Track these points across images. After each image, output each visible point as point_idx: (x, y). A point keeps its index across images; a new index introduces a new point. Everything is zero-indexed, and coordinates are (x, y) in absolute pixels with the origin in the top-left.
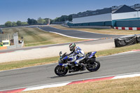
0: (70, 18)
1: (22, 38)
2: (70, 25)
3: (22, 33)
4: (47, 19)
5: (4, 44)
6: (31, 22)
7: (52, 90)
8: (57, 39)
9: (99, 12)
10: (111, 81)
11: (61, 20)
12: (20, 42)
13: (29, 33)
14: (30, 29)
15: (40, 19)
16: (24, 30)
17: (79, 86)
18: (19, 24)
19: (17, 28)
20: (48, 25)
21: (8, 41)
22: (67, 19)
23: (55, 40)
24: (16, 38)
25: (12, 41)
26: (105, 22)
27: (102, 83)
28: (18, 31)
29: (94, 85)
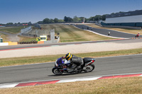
0: (104, 18)
1: (58, 34)
2: (103, 25)
3: (58, 29)
4: (82, 18)
5: (42, 38)
6: (67, 20)
7: (84, 83)
9: (131, 14)
10: (139, 78)
11: (95, 19)
12: (56, 38)
13: (65, 30)
15: (76, 18)
16: (60, 27)
17: (109, 81)
18: (56, 21)
19: (54, 25)
20: (83, 24)
21: (46, 36)
22: (100, 19)
23: (88, 37)
24: (53, 34)
25: (49, 36)
26: (136, 23)
27: (130, 79)
28: (55, 28)
29: (123, 80)
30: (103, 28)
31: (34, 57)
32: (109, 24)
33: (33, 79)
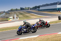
0: (39, 7)
1: (18, 16)
2: (39, 10)
4: (29, 8)
6: (22, 9)
7: (31, 39)
8: (33, 16)
9: (51, 4)
11: (35, 8)
12: (17, 18)
13: (21, 14)
14: (22, 12)
15: (26, 8)
16: (19, 12)
17: (43, 37)
18: (17, 10)
20: (29, 10)
21: (12, 17)
22: (37, 8)
23: (32, 17)
24: (15, 16)
26: (54, 9)
27: (53, 36)
28: (16, 13)
29: (50, 36)
30: (39, 12)
31: (7, 27)
32: (41, 10)
33: (7, 38)
